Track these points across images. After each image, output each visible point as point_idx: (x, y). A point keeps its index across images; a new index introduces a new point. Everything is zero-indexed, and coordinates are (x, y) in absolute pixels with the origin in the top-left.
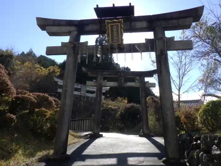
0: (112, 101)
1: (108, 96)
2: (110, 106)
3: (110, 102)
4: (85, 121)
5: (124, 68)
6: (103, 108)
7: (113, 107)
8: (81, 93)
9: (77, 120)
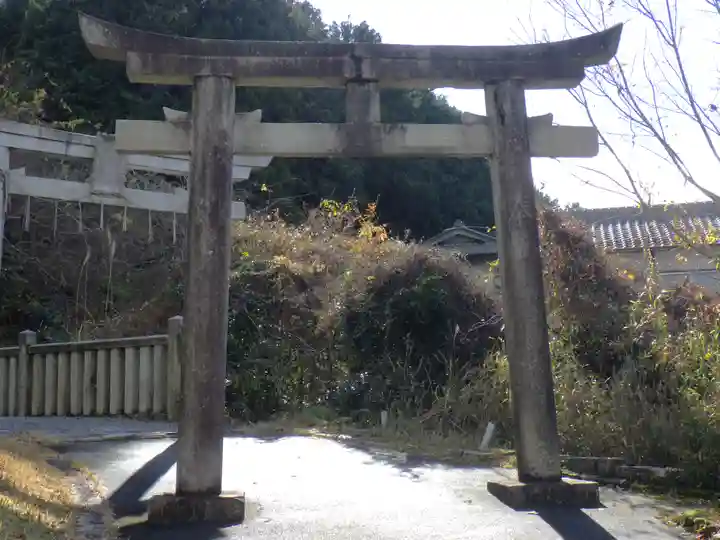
0: (289, 222)
1: (264, 188)
2: (279, 259)
3: (279, 232)
4: (129, 353)
5: (346, 28)
6: (237, 273)
7: (296, 267)
8: (98, 187)
9: (81, 349)
